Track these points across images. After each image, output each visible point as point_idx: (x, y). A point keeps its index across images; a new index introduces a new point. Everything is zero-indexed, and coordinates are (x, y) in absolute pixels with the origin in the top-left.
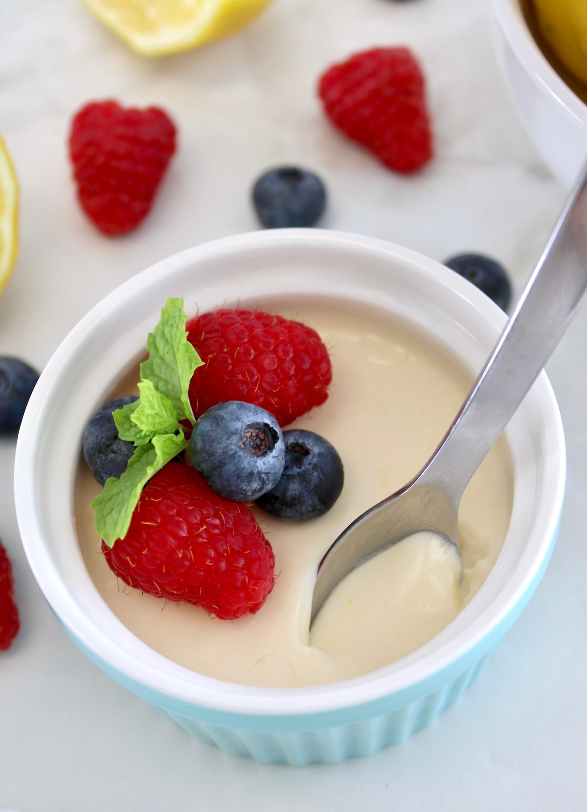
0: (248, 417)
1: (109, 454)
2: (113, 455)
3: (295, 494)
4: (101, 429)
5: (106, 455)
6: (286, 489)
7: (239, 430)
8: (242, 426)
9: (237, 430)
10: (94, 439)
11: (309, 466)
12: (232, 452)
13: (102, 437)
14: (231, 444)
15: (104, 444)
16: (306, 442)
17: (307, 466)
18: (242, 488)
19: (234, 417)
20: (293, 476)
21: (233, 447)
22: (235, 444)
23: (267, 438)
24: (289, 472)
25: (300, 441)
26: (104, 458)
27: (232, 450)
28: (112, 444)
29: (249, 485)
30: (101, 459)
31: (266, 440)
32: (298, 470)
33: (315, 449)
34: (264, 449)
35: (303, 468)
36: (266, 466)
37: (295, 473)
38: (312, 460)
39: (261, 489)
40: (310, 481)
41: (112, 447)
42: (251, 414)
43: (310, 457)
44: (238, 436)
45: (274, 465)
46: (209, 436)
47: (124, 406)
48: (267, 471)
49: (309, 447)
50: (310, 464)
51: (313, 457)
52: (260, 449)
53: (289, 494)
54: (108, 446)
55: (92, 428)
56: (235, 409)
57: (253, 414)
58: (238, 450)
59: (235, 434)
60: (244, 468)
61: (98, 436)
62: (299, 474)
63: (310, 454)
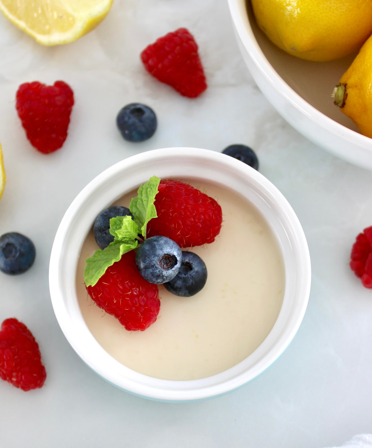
0: (167, 249)
1: (103, 234)
2: (105, 235)
3: (179, 286)
4: (104, 221)
5: (102, 234)
6: (175, 282)
7: (160, 255)
8: (162, 253)
9: (159, 254)
10: (100, 224)
11: (190, 276)
12: (153, 264)
13: (103, 225)
14: (154, 260)
15: (103, 229)
16: (193, 263)
17: (189, 276)
18: (153, 280)
19: (160, 248)
20: (181, 278)
21: (154, 262)
22: (156, 261)
23: (173, 261)
24: (180, 276)
25: (191, 262)
26: (100, 234)
27: (153, 263)
28: (106, 230)
29: (157, 280)
30: (99, 234)
31: (172, 261)
32: (184, 276)
33: (196, 268)
34: (169, 265)
35: (187, 276)
36: (167, 274)
37: (182, 277)
38: (192, 273)
39: (162, 282)
40: (187, 283)
41: (105, 231)
42: (169, 248)
43: (192, 271)
44: (158, 258)
45: (171, 274)
46: (146, 252)
47: (117, 216)
48: (167, 276)
49: (193, 267)
50: (190, 275)
51: (193, 272)
52: (167, 265)
53: (176, 285)
54: (104, 230)
55: (101, 218)
56: (162, 244)
57: (170, 248)
58: (156, 264)
59: (158, 256)
60: (156, 273)
61: (101, 224)
62: (184, 278)
63: (192, 270)
